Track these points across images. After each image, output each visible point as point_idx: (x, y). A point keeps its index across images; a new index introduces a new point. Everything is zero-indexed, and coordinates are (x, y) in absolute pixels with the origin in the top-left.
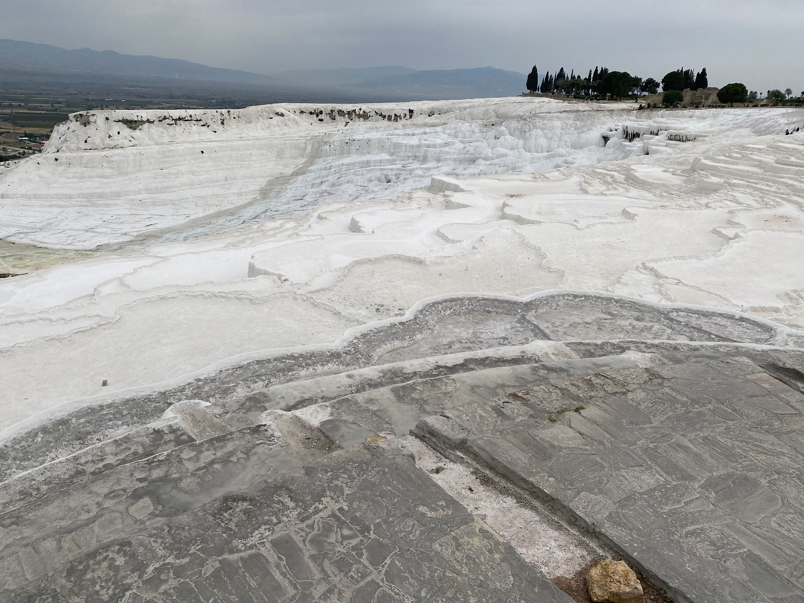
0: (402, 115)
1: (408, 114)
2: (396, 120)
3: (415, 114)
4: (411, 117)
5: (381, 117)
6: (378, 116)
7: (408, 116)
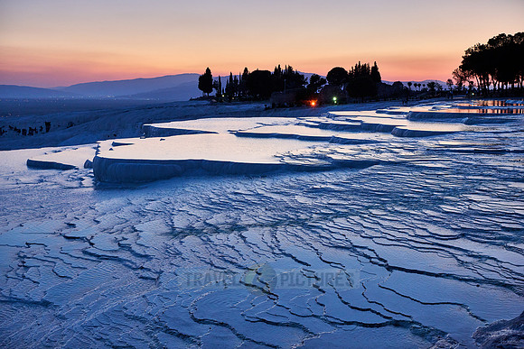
0: (38, 129)
1: (44, 126)
2: (31, 134)
3: (52, 126)
4: (47, 131)
5: (16, 133)
6: (12, 132)
7: (44, 130)
